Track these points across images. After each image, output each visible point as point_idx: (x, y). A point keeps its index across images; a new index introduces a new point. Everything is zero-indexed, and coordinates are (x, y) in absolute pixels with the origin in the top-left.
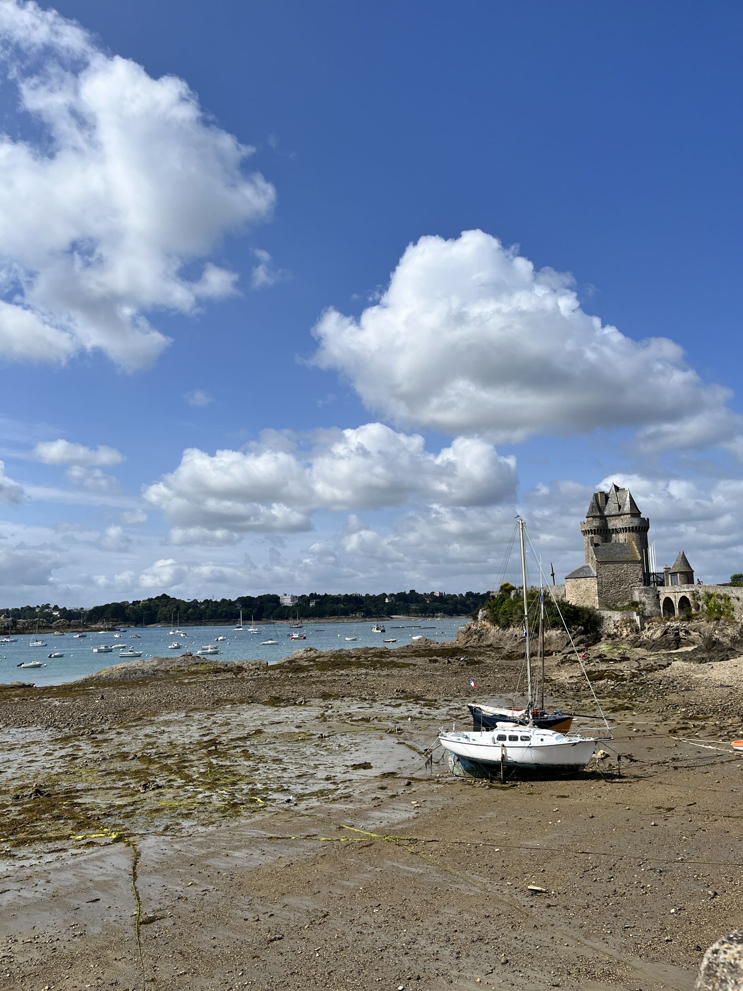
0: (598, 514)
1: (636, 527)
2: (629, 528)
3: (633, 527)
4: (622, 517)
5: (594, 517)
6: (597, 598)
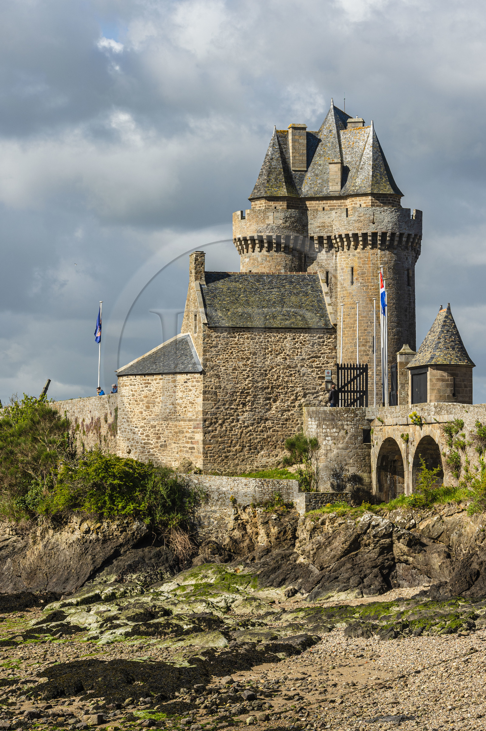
0: (283, 191)
1: (384, 234)
2: (365, 235)
3: (374, 235)
4: (348, 202)
5: (271, 198)
6: (199, 437)
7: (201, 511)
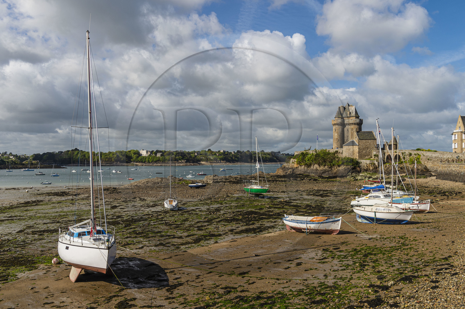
0: (340, 116)
3: (356, 123)
4: (351, 118)
6: (358, 154)
7: (360, 165)
